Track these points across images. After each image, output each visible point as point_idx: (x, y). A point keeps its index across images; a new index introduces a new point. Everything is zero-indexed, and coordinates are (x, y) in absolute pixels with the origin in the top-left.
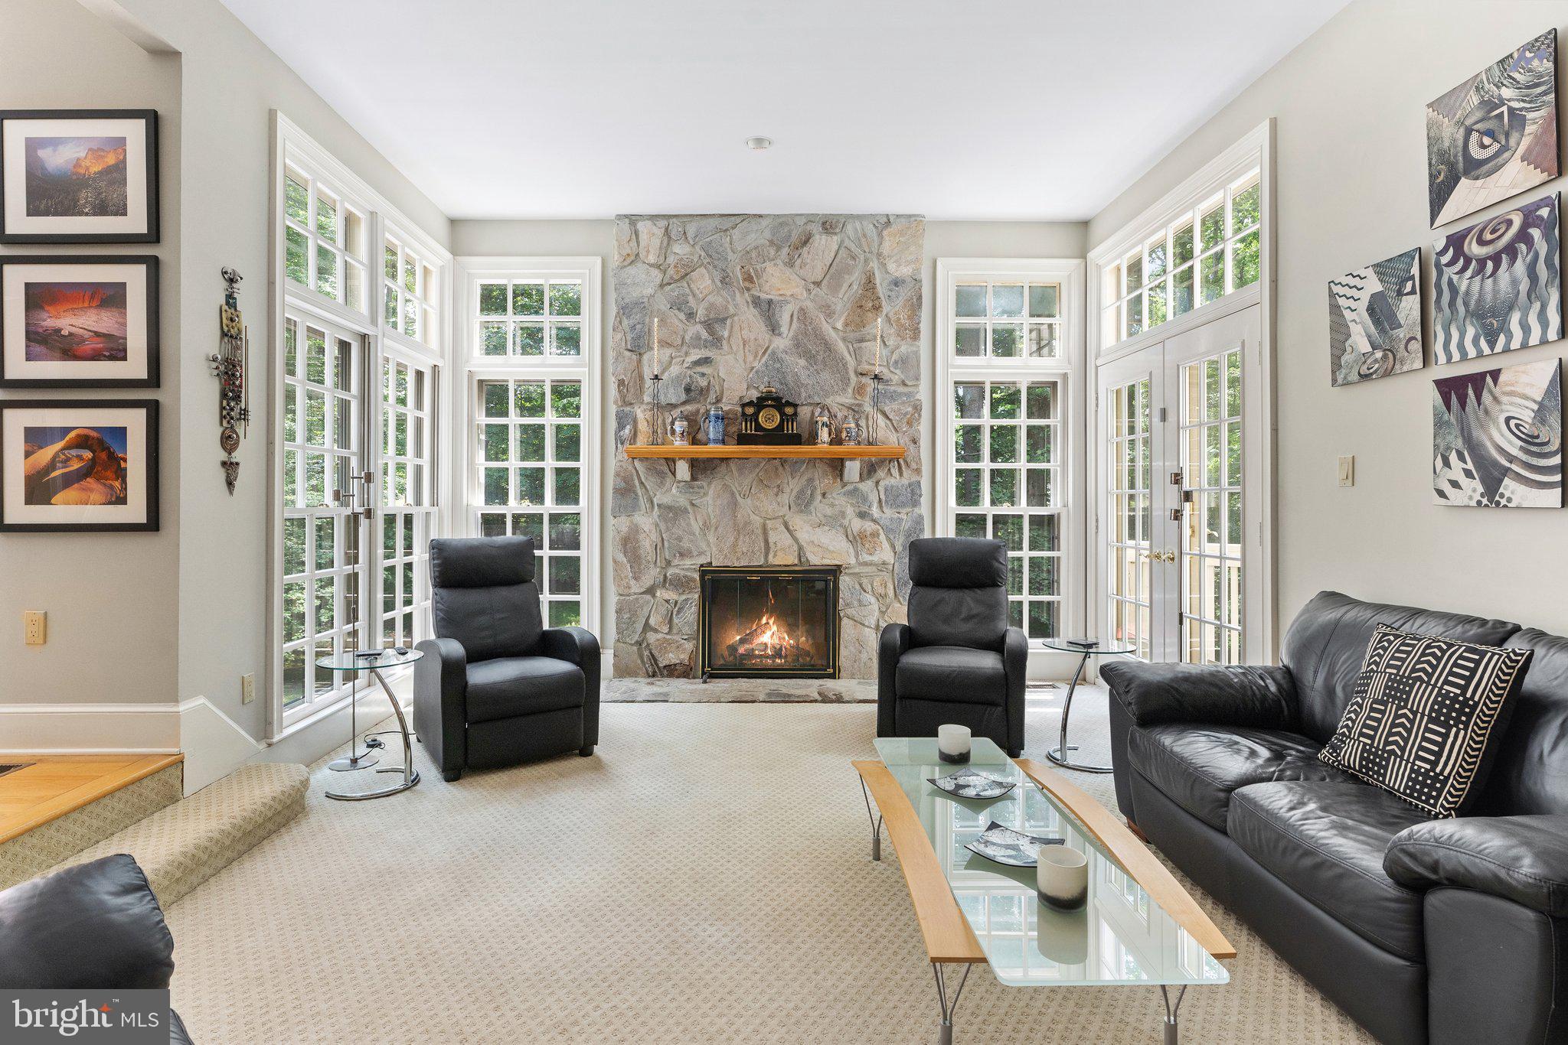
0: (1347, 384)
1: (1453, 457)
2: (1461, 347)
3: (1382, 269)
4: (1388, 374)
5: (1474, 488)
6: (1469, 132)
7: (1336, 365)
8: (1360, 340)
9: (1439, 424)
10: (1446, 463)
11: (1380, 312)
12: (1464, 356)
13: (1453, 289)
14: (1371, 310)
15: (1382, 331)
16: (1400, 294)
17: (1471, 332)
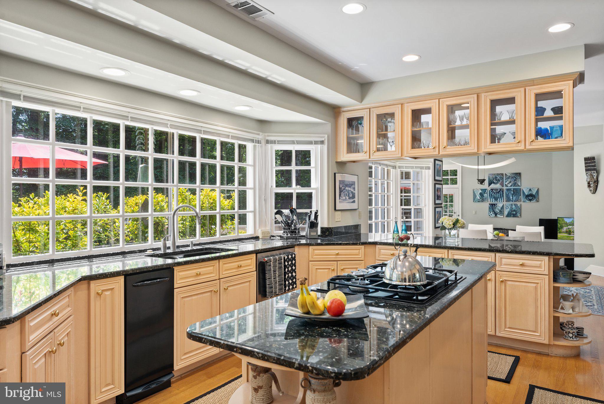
0: (476, 202)
1: (491, 212)
2: (492, 201)
3: (481, 190)
4: (482, 202)
5: (494, 215)
6: (493, 179)
7: (474, 200)
8: (478, 197)
9: (489, 208)
10: (490, 212)
11: (481, 194)
12: (493, 202)
13: (492, 195)
14: (480, 194)
15: (482, 197)
16: (484, 193)
17: (493, 199)
